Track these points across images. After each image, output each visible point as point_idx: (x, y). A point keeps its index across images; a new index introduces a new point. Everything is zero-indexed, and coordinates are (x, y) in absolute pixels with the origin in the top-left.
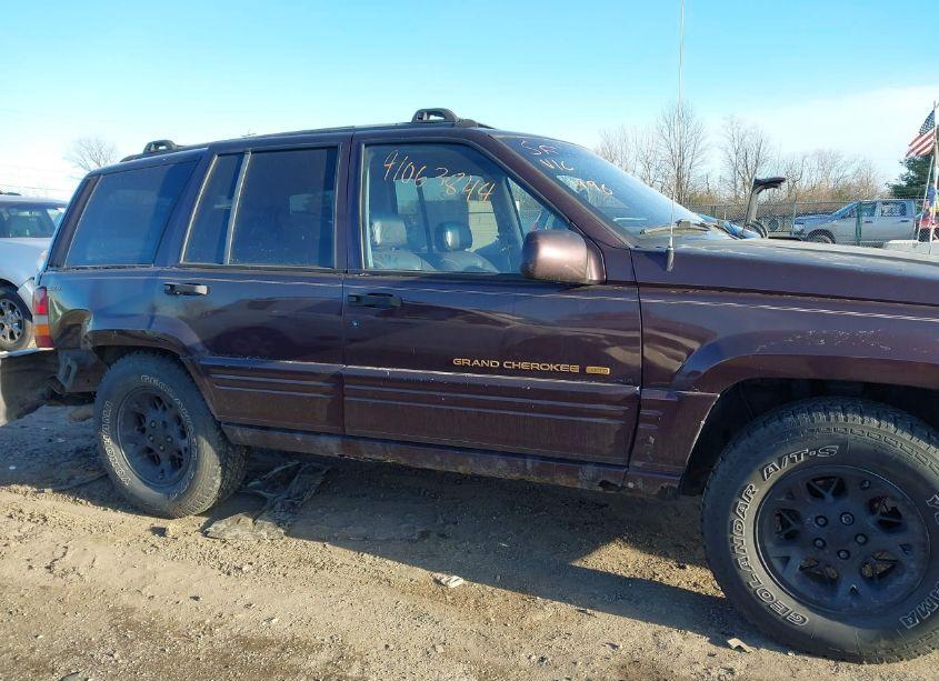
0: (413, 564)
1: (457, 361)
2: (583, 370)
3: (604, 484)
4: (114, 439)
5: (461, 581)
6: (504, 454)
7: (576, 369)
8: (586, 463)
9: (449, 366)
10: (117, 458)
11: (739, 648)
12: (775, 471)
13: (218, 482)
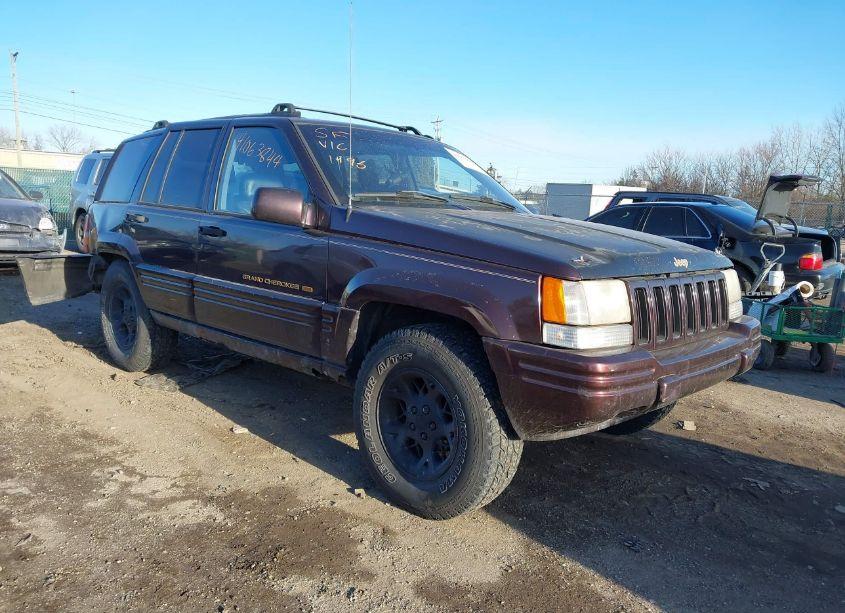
0: (228, 418)
1: (246, 277)
2: (301, 288)
3: (314, 371)
4: (108, 317)
5: (246, 431)
6: (268, 345)
7: (297, 287)
8: (304, 355)
9: (241, 280)
10: (108, 329)
11: (359, 495)
12: (384, 368)
13: (149, 350)
